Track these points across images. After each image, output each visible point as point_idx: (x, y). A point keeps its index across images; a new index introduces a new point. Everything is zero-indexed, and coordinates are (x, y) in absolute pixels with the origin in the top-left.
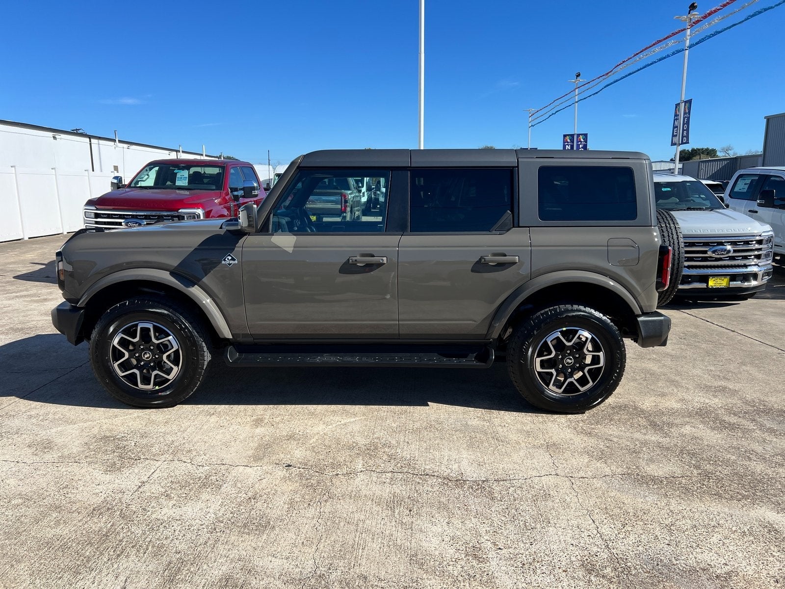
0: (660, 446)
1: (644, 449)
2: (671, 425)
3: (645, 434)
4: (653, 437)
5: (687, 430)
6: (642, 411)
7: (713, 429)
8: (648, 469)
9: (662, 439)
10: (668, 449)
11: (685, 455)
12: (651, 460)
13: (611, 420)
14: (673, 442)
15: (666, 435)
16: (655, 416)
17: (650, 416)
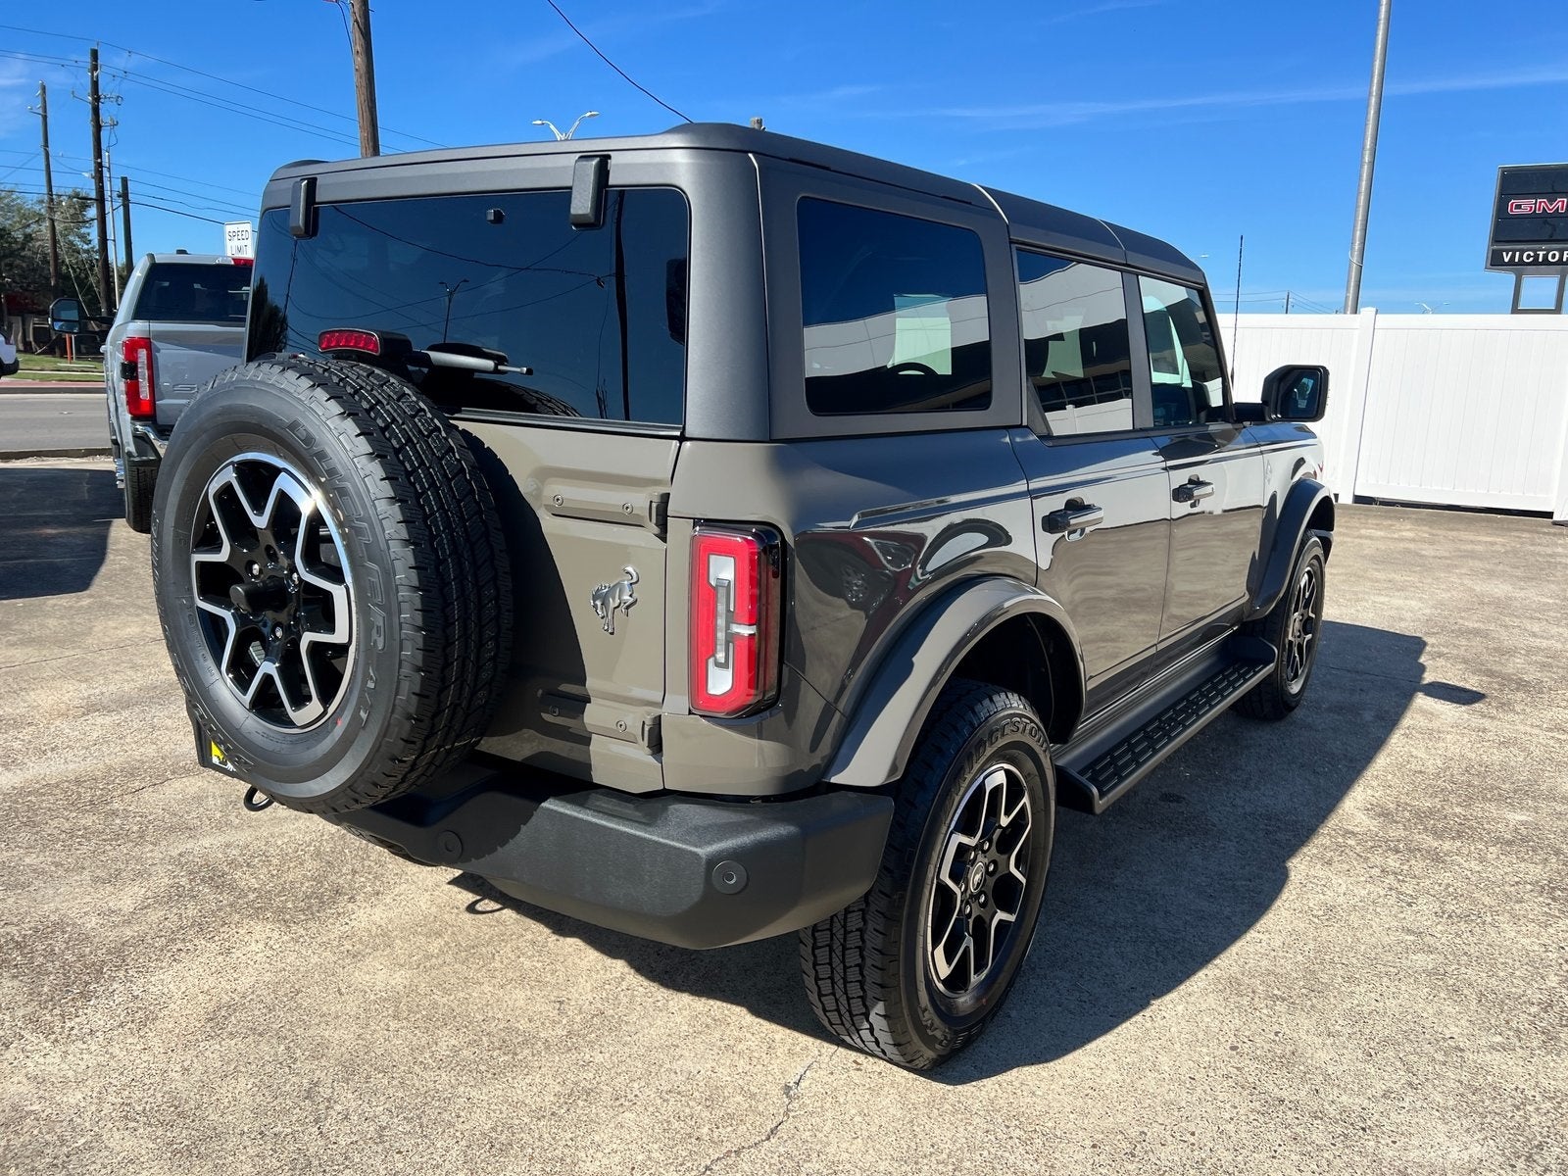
0: (191, 831)
1: (219, 815)
2: (176, 896)
3: (228, 846)
4: (207, 845)
5: (127, 899)
6: (257, 913)
7: (60, 926)
8: (200, 784)
9: (188, 847)
10: (172, 829)
11: (135, 828)
12: (199, 799)
13: (318, 854)
14: (163, 849)
15: (178, 861)
16: (219, 910)
17: (231, 905)
